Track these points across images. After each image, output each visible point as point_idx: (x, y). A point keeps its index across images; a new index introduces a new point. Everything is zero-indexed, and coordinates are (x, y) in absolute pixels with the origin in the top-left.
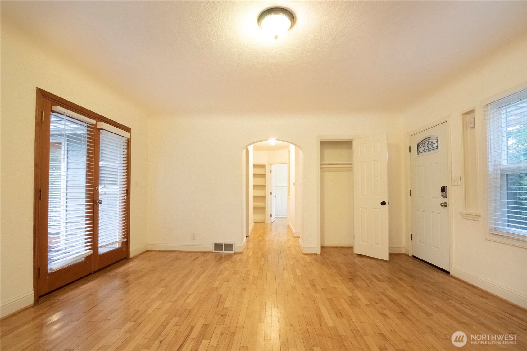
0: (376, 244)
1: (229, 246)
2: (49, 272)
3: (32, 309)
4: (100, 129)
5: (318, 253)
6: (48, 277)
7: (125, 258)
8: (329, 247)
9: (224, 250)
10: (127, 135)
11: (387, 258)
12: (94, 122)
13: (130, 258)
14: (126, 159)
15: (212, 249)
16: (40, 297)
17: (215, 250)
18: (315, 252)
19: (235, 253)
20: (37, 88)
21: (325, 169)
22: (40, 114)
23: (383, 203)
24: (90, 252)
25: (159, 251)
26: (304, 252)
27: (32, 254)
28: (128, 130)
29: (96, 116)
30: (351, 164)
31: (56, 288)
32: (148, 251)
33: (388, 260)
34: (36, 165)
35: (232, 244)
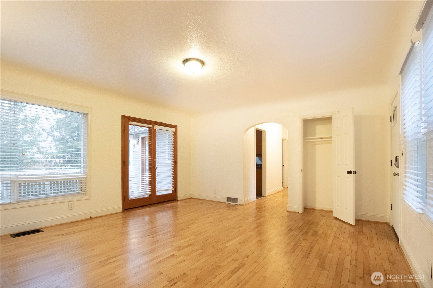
0: (346, 209)
1: (235, 200)
2: (129, 199)
3: (121, 214)
4: (156, 129)
5: (299, 212)
6: (129, 201)
7: (175, 200)
8: (319, 210)
9: (233, 202)
10: (174, 130)
11: (352, 222)
12: (151, 126)
13: (178, 201)
14: (173, 143)
15: (225, 201)
16: (125, 210)
17: (227, 202)
18: (297, 211)
19: (239, 205)
20: (122, 115)
21: (316, 142)
22: (123, 126)
23: (350, 172)
24: (150, 193)
25: (197, 199)
26: (288, 210)
27: (121, 190)
28: (175, 127)
29: (154, 123)
30: (331, 138)
31: (133, 207)
32: (191, 198)
33: (352, 224)
34: (122, 150)
35: (237, 199)
